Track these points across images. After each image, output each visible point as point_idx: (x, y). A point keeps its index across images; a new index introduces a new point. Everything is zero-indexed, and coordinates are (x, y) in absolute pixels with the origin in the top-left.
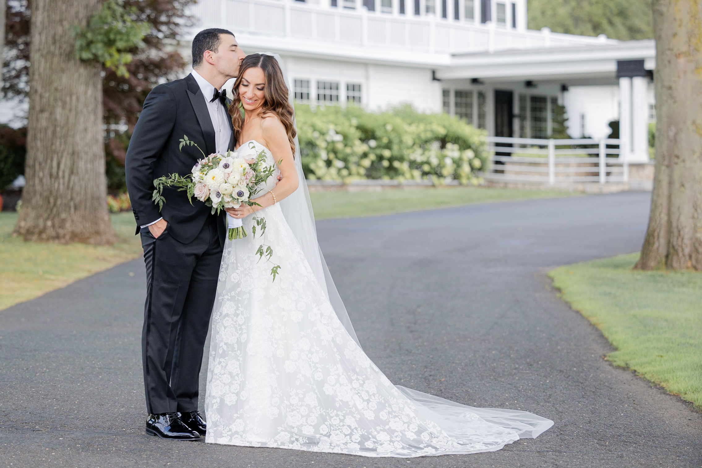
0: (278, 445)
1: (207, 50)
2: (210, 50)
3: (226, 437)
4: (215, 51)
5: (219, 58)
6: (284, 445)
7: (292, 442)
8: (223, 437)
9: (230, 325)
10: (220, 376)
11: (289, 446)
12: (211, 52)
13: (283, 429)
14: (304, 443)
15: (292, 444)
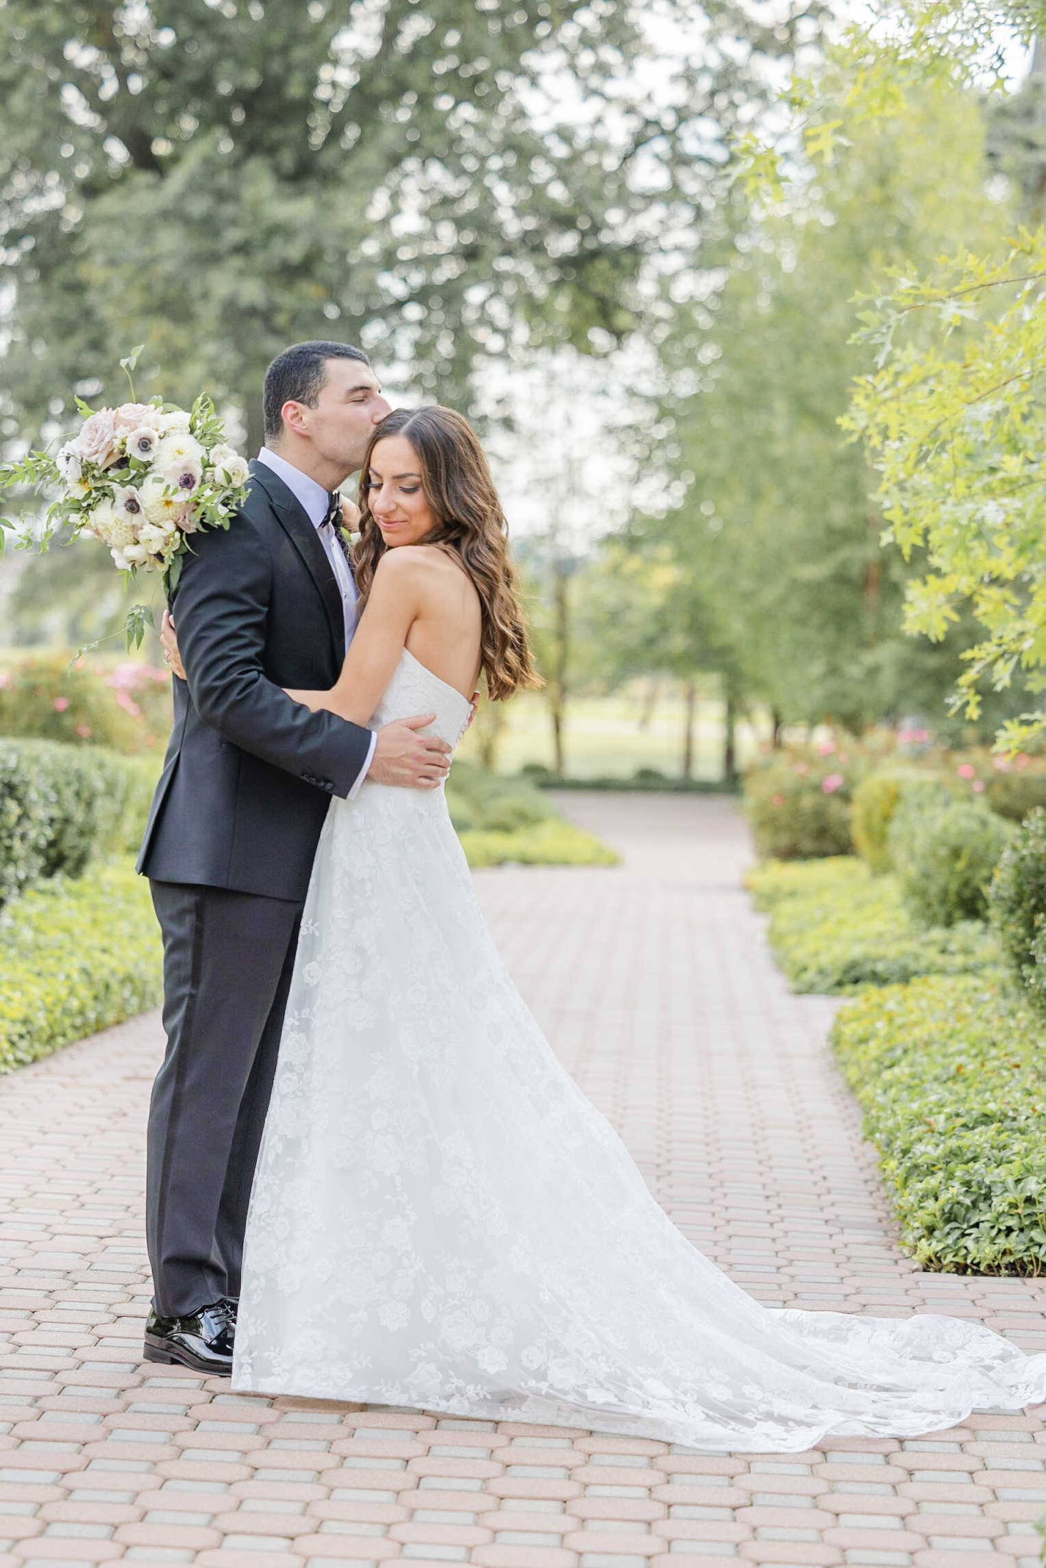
0: (410, 1399)
1: (291, 399)
2: (299, 401)
3: (279, 1375)
4: (311, 402)
5: (320, 421)
6: (427, 1402)
7: (448, 1397)
8: (273, 1375)
9: (294, 1092)
10: (268, 1220)
11: (437, 1404)
12: (299, 405)
13: (424, 1354)
14: (480, 1400)
15: (448, 1400)
